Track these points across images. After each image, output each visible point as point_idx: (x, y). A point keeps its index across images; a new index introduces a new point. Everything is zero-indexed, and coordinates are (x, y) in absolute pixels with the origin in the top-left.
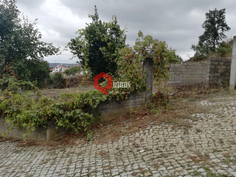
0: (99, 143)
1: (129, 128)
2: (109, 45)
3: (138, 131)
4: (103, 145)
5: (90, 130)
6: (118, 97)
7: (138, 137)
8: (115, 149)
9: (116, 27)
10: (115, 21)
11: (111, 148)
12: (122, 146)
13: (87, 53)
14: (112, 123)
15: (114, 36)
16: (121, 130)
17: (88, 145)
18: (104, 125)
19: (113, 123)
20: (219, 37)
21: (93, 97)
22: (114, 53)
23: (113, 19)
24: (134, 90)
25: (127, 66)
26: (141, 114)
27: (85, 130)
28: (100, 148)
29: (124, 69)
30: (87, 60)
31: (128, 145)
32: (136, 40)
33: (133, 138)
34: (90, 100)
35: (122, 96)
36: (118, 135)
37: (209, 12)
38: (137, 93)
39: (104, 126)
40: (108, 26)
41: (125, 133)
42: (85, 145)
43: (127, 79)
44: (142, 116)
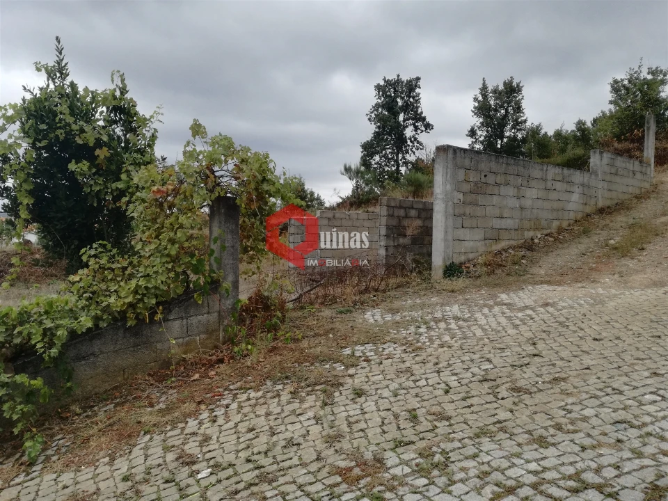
0: (67, 466)
1: (168, 410)
2: (102, 157)
3: (195, 414)
4: (79, 471)
5: (34, 430)
6: (131, 315)
7: (194, 433)
8: (118, 479)
9: (124, 105)
10: (121, 86)
11: (108, 479)
12: (142, 469)
13: (25, 181)
14: (112, 400)
15: (118, 131)
16: (141, 417)
17: (29, 477)
18: (84, 409)
19: (116, 398)
20: (409, 146)
21: (44, 321)
22: (119, 179)
23: (113, 81)
24: (185, 291)
25: (158, 221)
26: (205, 362)
27: (16, 431)
28: (70, 482)
29: (149, 229)
30: (26, 200)
31: (160, 461)
32: (185, 146)
33: (177, 438)
34: (34, 331)
35: (143, 312)
36: (130, 436)
37: (382, 83)
38: (192, 300)
39: (85, 412)
40: (99, 101)
41: (154, 425)
42: (17, 480)
43: (158, 259)
44: (209, 367)
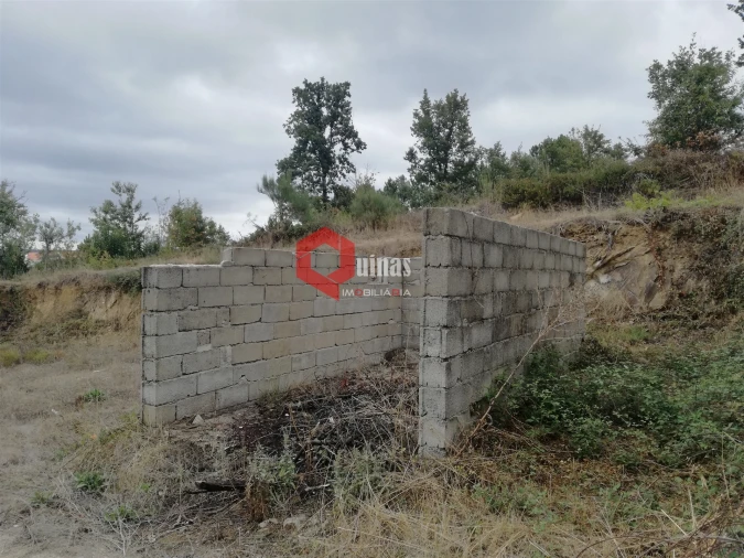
20: (338, 166)
37: (303, 87)
